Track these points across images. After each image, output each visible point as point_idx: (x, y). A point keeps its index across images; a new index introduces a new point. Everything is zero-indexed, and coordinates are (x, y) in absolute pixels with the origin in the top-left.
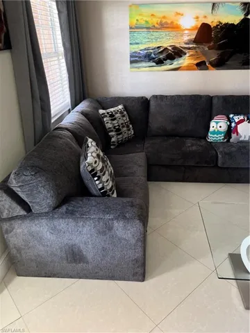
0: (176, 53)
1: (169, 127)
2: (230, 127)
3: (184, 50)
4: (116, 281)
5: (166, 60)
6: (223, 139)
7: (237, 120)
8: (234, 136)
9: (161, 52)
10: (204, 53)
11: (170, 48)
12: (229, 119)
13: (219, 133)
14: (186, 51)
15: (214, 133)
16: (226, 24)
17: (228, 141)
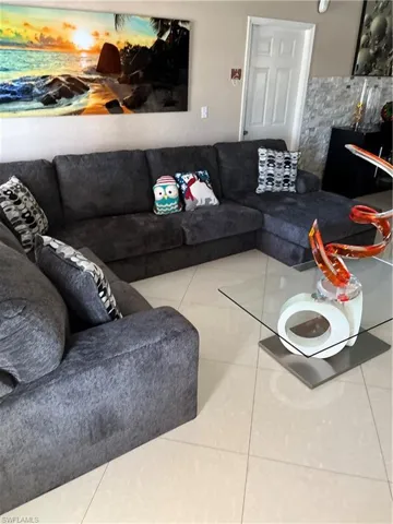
0: (73, 88)
1: (100, 203)
2: (180, 190)
3: (85, 83)
4: (162, 436)
5: (59, 98)
6: (178, 208)
7: (187, 181)
8: (188, 202)
9: (50, 85)
10: (114, 89)
11: (63, 79)
12: (177, 180)
13: (170, 200)
14: (89, 85)
15: (163, 201)
16: (137, 47)
17: (184, 209)
